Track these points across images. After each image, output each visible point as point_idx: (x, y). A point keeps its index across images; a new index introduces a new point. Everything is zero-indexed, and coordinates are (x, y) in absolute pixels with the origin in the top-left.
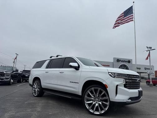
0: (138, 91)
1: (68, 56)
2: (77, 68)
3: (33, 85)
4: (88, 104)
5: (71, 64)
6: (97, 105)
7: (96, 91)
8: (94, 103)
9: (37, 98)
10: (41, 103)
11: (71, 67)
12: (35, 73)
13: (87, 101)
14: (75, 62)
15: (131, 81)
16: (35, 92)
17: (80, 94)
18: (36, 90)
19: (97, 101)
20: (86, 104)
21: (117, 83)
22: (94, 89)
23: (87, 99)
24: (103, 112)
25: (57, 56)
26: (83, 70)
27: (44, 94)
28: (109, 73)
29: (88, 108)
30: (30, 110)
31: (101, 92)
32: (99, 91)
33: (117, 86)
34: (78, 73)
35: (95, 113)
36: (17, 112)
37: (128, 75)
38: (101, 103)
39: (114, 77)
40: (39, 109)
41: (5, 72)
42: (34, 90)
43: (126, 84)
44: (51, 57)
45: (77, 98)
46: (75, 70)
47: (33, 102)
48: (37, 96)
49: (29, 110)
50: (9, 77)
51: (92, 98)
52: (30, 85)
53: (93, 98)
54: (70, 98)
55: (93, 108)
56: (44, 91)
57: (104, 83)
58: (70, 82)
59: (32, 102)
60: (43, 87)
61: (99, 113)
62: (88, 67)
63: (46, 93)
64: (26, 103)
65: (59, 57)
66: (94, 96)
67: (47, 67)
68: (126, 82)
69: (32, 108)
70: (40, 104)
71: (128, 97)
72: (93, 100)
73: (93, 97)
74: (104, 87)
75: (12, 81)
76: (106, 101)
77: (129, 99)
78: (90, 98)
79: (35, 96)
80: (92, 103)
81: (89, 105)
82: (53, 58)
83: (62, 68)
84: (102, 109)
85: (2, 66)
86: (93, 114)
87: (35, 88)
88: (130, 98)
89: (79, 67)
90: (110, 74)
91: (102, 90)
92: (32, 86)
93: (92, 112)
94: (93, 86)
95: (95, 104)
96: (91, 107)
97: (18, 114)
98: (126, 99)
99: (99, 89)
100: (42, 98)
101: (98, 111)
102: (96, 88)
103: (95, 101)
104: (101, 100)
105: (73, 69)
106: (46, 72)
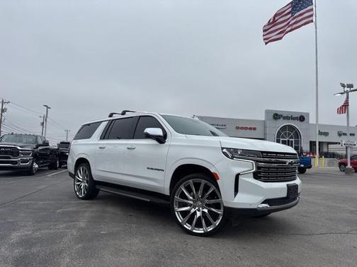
0: (287, 185)
1: (146, 113)
2: (161, 140)
3: (75, 175)
4: (181, 212)
5: (149, 131)
6: (199, 214)
8: (193, 211)
9: (83, 201)
10: (91, 210)
11: (148, 136)
12: (80, 149)
13: (179, 207)
14: (158, 125)
15: (269, 165)
16: (80, 189)
17: (167, 193)
18: (83, 184)
19: (199, 206)
20: (176, 213)
21: (237, 170)
22: (194, 183)
23: (179, 202)
24: (210, 229)
25: (124, 113)
26: (172, 143)
27: (99, 194)
28: (223, 148)
29: (180, 221)
30: (64, 225)
31: (206, 188)
32: (202, 187)
33: (237, 176)
34: (163, 149)
35: (194, 231)
36: (37, 230)
37: (262, 152)
38: (206, 211)
39: (232, 158)
40: (82, 224)
41: (20, 147)
42: (79, 185)
43: (260, 173)
44: (111, 115)
45: (162, 201)
46: (157, 143)
47: (74, 209)
48: (83, 199)
49: (61, 226)
50: (30, 157)
51: (189, 202)
52: (70, 174)
53: (191, 200)
54: (147, 202)
55: (190, 222)
56: (97, 187)
57: (212, 170)
58: (148, 168)
59: (71, 209)
60: (95, 179)
61: (202, 232)
62: (182, 136)
63: (103, 191)
64: (58, 211)
65: (128, 115)
66: (194, 197)
67: (103, 137)
68: (258, 168)
69: (70, 222)
70: (87, 214)
71: (262, 198)
72: (190, 205)
73: (191, 198)
74: (212, 178)
75: (37, 166)
77: (263, 203)
78: (186, 201)
79: (80, 198)
80: (189, 211)
81: (184, 214)
82: (115, 117)
83: (133, 138)
84: (208, 224)
86: (190, 233)
87: (79, 181)
88: (267, 201)
89: (165, 136)
90: (225, 150)
91: (209, 184)
92: (73, 176)
93: (190, 229)
94: (191, 175)
95: (195, 213)
96: (187, 218)
97: (38, 234)
98: (256, 202)
99: (203, 182)
101: (202, 227)
102: (197, 180)
103: (194, 207)
104: (206, 205)
105: (154, 142)
106: (100, 148)
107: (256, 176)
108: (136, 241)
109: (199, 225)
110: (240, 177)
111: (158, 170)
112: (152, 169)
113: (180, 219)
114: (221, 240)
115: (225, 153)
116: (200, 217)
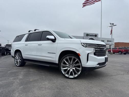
0: (105, 57)
1: (45, 30)
2: (54, 41)
3: (15, 57)
5: (48, 37)
6: (71, 70)
7: (70, 59)
9: (19, 67)
10: (23, 71)
11: (48, 39)
12: (16, 46)
13: (63, 68)
16: (17, 63)
17: (57, 62)
18: (18, 61)
19: (71, 67)
20: (62, 70)
21: (88, 52)
22: (69, 58)
23: (63, 66)
24: (76, 76)
25: (35, 30)
26: (59, 42)
28: (81, 43)
29: (64, 73)
30: (13, 78)
31: (74, 60)
32: (73, 59)
33: (88, 54)
34: (55, 44)
35: (69, 77)
37: (97, 44)
38: (74, 69)
39: (86, 47)
40: (21, 77)
42: (17, 61)
43: (96, 53)
44: (29, 31)
46: (52, 42)
47: (16, 71)
49: (11, 79)
51: (67, 65)
52: (12, 57)
54: (48, 66)
55: (68, 73)
56: (25, 61)
57: (77, 52)
58: (48, 53)
59: (14, 71)
60: (24, 58)
61: (73, 77)
62: (63, 39)
63: (27, 63)
64: (9, 72)
65: (37, 31)
66: (69, 63)
67: (27, 40)
68: (96, 51)
69: (15, 76)
70: (22, 73)
71: (97, 63)
72: (68, 67)
74: (77, 55)
76: (79, 67)
79: (17, 66)
80: (67, 69)
81: (65, 70)
82: (31, 32)
83: (40, 40)
84: (75, 74)
87: (17, 59)
88: (99, 64)
89: (55, 39)
90: (82, 44)
91: (76, 58)
93: (68, 76)
95: (70, 70)
96: (66, 72)
98: (95, 64)
99: (73, 57)
101: (73, 75)
104: (74, 66)
105: (50, 42)
106: (26, 45)
108: (46, 83)
109: (71, 74)
110: (89, 55)
111: (53, 53)
112: (50, 53)
114: (81, 80)
115: (83, 45)
116: (72, 71)
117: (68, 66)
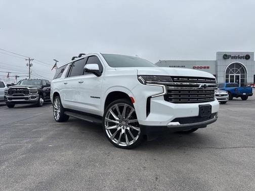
0: (199, 106)
3: (54, 105)
4: (110, 129)
6: (123, 131)
7: (121, 108)
8: (119, 128)
13: (109, 126)
15: (179, 88)
16: (57, 115)
17: (102, 114)
18: (58, 111)
19: (124, 125)
20: (107, 131)
21: (149, 94)
23: (109, 122)
24: (132, 143)
25: (80, 55)
26: (105, 76)
28: (138, 76)
29: (110, 137)
33: (149, 99)
35: (120, 145)
37: (173, 77)
38: (128, 128)
39: (145, 84)
41: (30, 87)
42: (56, 112)
43: (171, 95)
44: (73, 59)
47: (46, 129)
50: (37, 94)
51: (116, 122)
53: (117, 120)
54: (91, 122)
55: (117, 137)
57: (130, 95)
59: (44, 129)
61: (126, 145)
64: (34, 130)
67: (67, 76)
68: (169, 91)
69: (34, 138)
70: (51, 132)
72: (118, 124)
73: (118, 119)
74: (130, 101)
78: (113, 121)
80: (115, 129)
81: (113, 131)
83: (83, 74)
84: (130, 139)
85: (26, 79)
86: (117, 146)
87: (56, 109)
88: (177, 120)
90: (140, 77)
91: (130, 107)
93: (117, 143)
95: (121, 130)
96: (115, 134)
99: (126, 105)
100: (66, 123)
101: (125, 141)
102: (122, 104)
103: (120, 126)
104: (129, 124)
105: (93, 76)
107: (167, 98)
109: (123, 140)
110: (152, 100)
111: (97, 97)
112: (93, 97)
113: (109, 135)
114: (139, 152)
115: (140, 80)
116: (124, 133)
117: (118, 122)
